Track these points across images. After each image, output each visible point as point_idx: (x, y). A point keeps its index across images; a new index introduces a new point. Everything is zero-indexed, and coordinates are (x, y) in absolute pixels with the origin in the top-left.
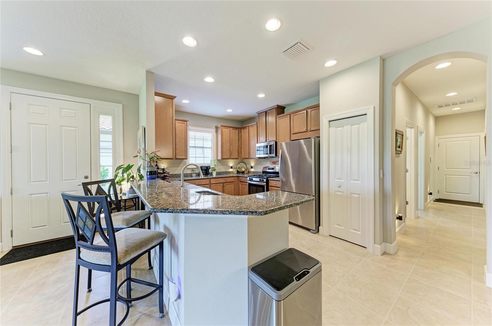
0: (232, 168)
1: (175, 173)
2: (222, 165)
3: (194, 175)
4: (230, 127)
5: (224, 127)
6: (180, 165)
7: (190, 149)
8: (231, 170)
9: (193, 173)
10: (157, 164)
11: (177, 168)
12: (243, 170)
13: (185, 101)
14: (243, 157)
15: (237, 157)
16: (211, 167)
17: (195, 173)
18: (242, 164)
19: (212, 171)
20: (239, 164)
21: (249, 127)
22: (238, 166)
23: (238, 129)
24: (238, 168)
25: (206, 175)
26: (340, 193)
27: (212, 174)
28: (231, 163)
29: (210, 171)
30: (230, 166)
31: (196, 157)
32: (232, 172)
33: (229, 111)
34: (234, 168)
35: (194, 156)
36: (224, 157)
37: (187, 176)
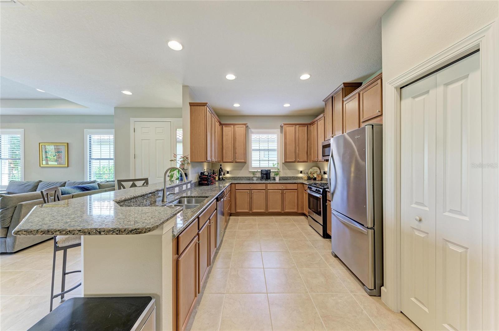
0: (301, 172)
1: (238, 176)
2: (289, 170)
3: (255, 179)
4: (296, 125)
5: (287, 126)
6: (242, 168)
7: (252, 152)
8: (301, 175)
9: (254, 177)
10: (221, 167)
11: (240, 171)
12: (315, 176)
13: (236, 105)
14: (312, 160)
15: (305, 159)
16: (271, 171)
17: (256, 177)
18: (316, 168)
19: (275, 175)
20: (311, 168)
21: (317, 121)
22: (311, 170)
23: (307, 126)
24: (309, 173)
25: (266, 179)
26: (422, 235)
27: (274, 179)
28: (301, 167)
29: (272, 175)
30: (299, 171)
31: (269, 160)
32: (301, 178)
33: (287, 105)
34: (304, 173)
35: (267, 159)
36: (287, 160)
37: (249, 180)
